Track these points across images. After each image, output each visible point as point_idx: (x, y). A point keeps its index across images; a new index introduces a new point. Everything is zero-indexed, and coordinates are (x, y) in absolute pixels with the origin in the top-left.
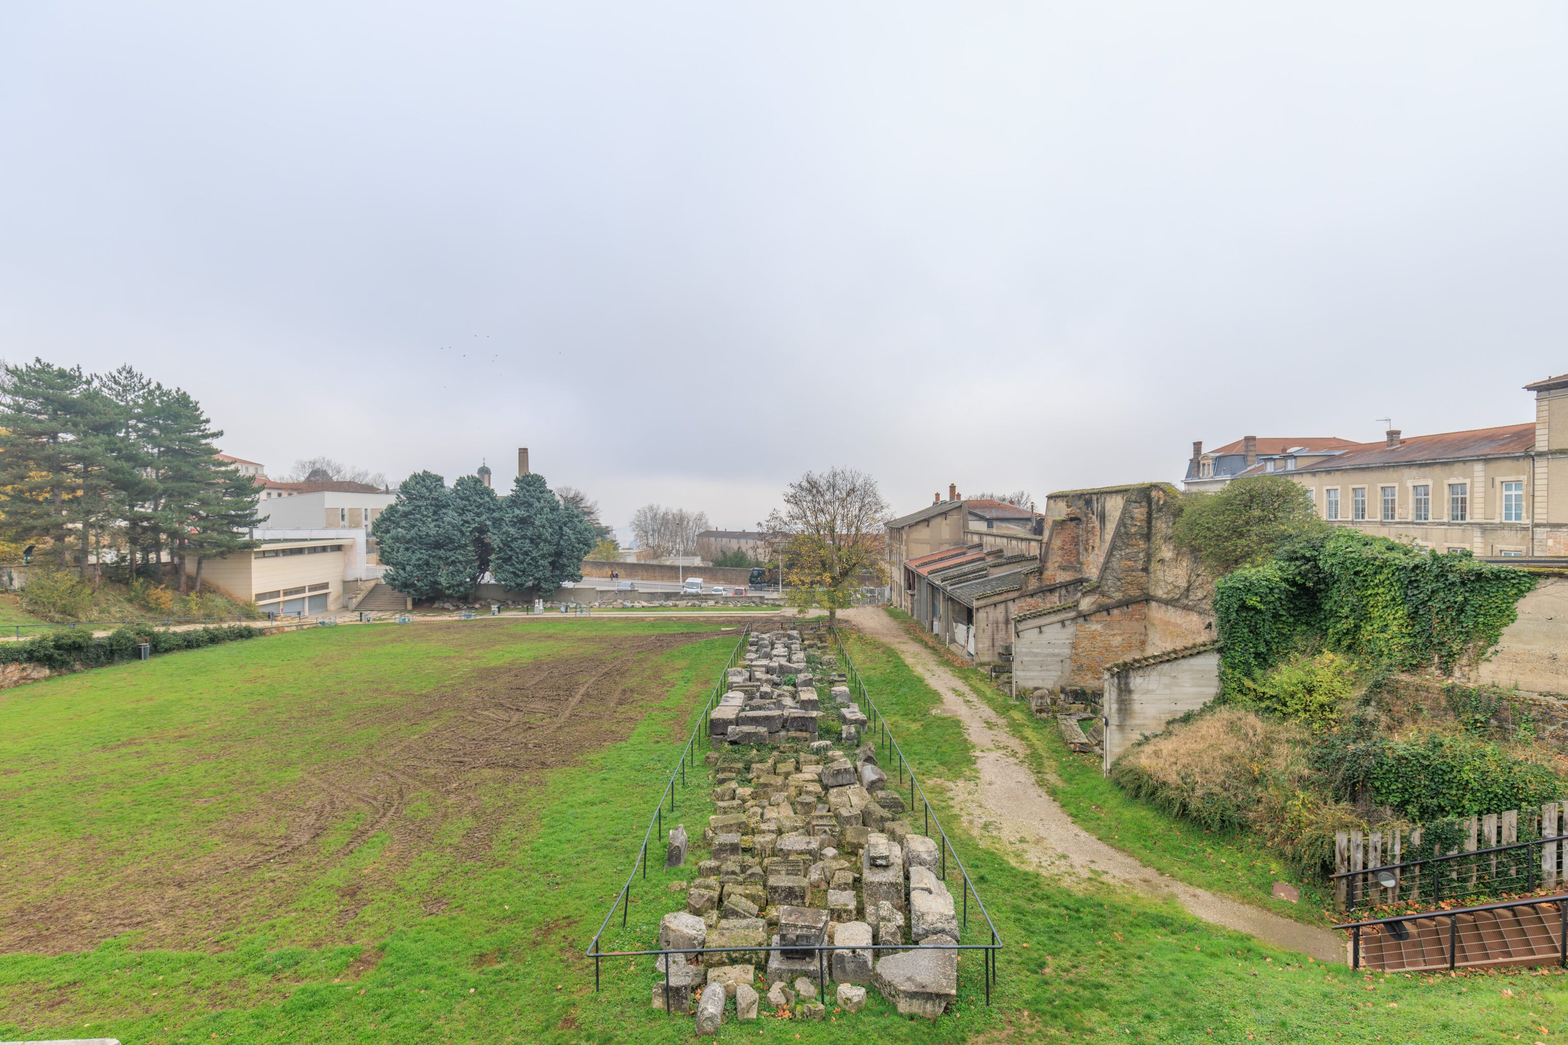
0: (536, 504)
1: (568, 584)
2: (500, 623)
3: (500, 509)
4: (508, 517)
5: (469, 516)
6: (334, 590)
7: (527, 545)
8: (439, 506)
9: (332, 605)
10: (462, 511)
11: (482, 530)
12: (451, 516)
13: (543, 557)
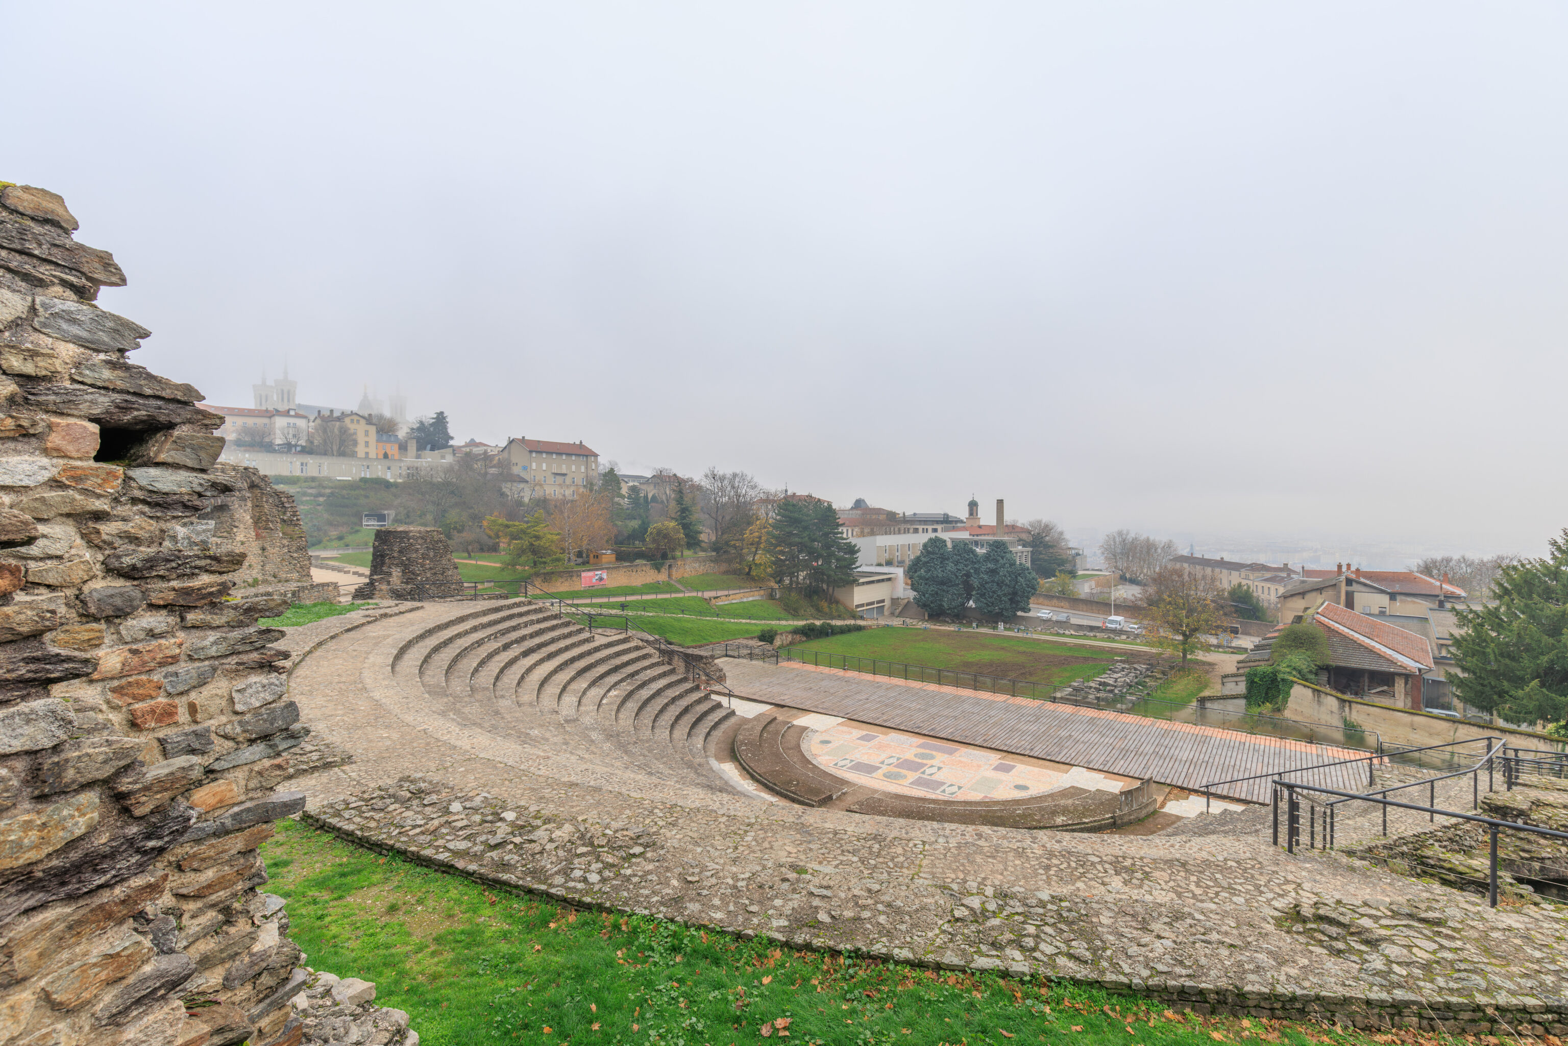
0: (1001, 561)
1: (1019, 613)
2: (976, 636)
3: (979, 562)
4: (983, 568)
5: (961, 566)
6: (887, 603)
7: (995, 587)
8: (944, 558)
9: (886, 613)
10: (957, 563)
11: (968, 575)
12: (950, 566)
13: (1005, 595)
